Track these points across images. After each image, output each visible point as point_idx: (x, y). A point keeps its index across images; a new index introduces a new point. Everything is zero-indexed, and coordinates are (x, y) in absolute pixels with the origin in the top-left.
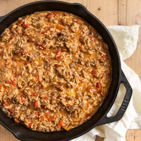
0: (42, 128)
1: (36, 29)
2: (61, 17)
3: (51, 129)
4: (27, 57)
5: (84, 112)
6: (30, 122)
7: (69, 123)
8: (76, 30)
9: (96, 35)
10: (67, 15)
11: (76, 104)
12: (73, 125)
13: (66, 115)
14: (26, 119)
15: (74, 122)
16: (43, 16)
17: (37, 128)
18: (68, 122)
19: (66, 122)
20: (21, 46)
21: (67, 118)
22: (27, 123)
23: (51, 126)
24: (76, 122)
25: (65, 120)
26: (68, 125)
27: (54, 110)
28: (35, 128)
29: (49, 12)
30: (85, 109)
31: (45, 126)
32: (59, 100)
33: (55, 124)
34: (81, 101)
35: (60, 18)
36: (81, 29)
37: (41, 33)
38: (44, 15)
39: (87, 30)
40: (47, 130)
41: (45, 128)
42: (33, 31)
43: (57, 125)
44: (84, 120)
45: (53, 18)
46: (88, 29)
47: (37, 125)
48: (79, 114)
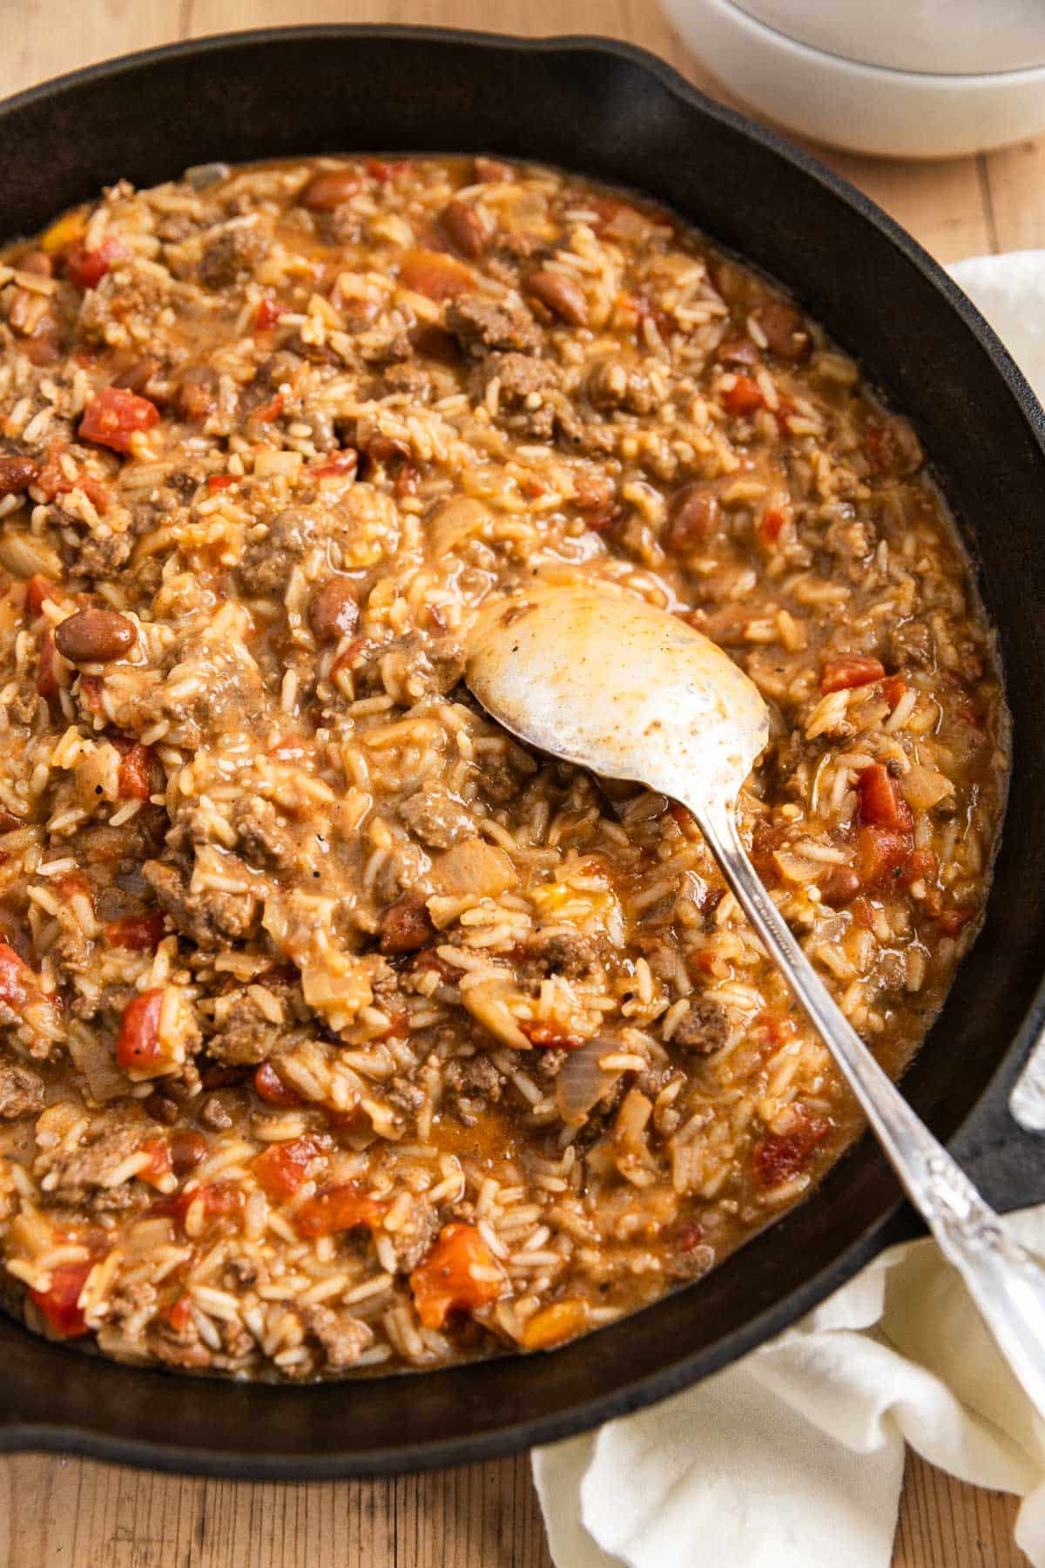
0: (219, 1322)
1: (194, 291)
2: (442, 192)
3: (326, 1335)
5: (726, 1112)
6: (75, 1253)
7: (550, 1259)
8: (591, 299)
9: (800, 337)
10: (499, 178)
11: (628, 1009)
12: (605, 1290)
13: (511, 1173)
14: (28, 1209)
15: (610, 1244)
16: (270, 198)
17: (154, 1328)
18: (538, 1253)
19: (517, 1246)
20: (30, 435)
21: (531, 1197)
22: (32, 1256)
23: (336, 1304)
24: (638, 1240)
25: (499, 1229)
26: (544, 1283)
27: (370, 1106)
28: (135, 1325)
29: (328, 164)
30: (738, 1082)
31: (250, 1299)
32: (431, 980)
33: (379, 1270)
34: (685, 985)
35: (428, 206)
36: (646, 288)
37: (242, 322)
38: (282, 186)
39: (698, 297)
40: (282, 1346)
41: (255, 1320)
42: (168, 317)
43: (402, 1280)
44: (733, 1219)
45: (363, 205)
46: (709, 292)
47: (152, 1293)
48: (675, 1142)
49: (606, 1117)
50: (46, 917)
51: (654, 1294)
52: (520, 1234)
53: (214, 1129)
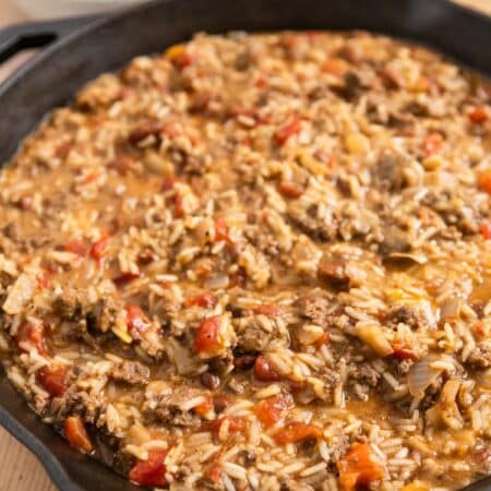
0: (235, 480)
2: (339, 43)
4: (178, 157)
6: (162, 444)
7: (410, 463)
8: (407, 79)
11: (442, 344)
12: (440, 480)
13: (385, 424)
14: (138, 424)
15: (441, 457)
18: (403, 460)
19: (391, 456)
20: (159, 115)
21: (396, 434)
22: (139, 444)
23: (297, 477)
24: (455, 455)
25: (381, 448)
26: (407, 474)
28: (191, 480)
31: (252, 470)
33: (320, 460)
37: (253, 83)
41: (255, 481)
43: (332, 466)
45: (305, 47)
47: (200, 467)
48: (472, 409)
49: (434, 396)
50: (158, 298)
51: (467, 482)
52: (392, 450)
53: (234, 392)
